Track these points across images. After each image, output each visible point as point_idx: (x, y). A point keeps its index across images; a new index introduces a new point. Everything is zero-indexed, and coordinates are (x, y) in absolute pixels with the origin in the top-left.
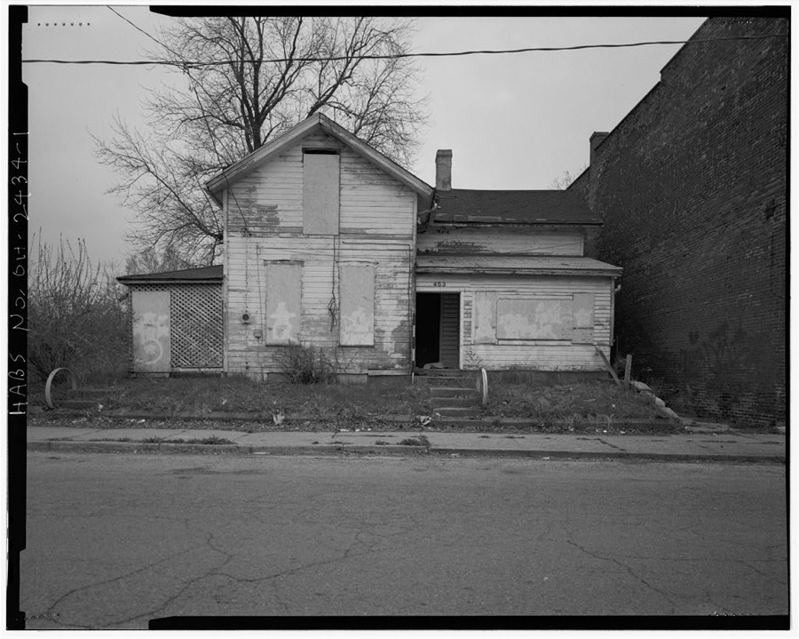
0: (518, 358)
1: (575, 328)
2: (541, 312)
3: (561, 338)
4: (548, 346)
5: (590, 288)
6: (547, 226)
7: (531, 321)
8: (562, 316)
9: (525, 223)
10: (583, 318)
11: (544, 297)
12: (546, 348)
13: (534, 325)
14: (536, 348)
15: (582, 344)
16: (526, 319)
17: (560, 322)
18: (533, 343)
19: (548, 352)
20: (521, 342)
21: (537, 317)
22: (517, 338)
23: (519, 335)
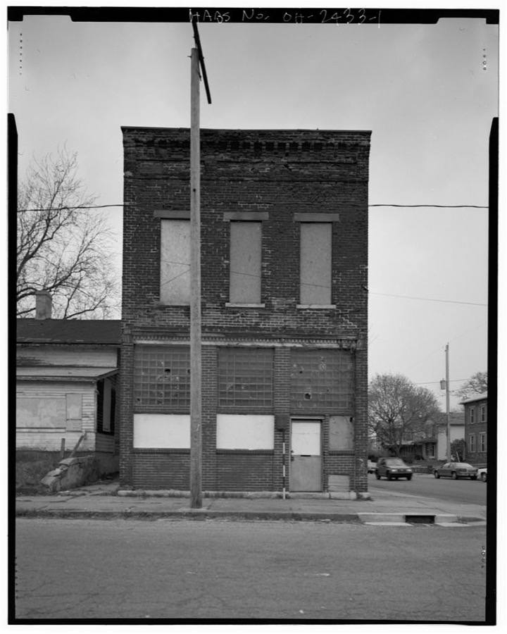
0: (26, 441)
1: (67, 420)
2: (42, 408)
3: (58, 427)
4: (48, 432)
5: (79, 390)
6: (90, 345)
7: (34, 415)
8: (58, 410)
9: (65, 343)
10: (74, 412)
11: (44, 397)
12: (47, 434)
13: (37, 418)
14: (39, 434)
15: (74, 431)
16: (31, 413)
17: (56, 415)
18: (36, 430)
19: (48, 437)
20: (27, 430)
21: (39, 411)
22: (24, 426)
23: (26, 424)
